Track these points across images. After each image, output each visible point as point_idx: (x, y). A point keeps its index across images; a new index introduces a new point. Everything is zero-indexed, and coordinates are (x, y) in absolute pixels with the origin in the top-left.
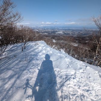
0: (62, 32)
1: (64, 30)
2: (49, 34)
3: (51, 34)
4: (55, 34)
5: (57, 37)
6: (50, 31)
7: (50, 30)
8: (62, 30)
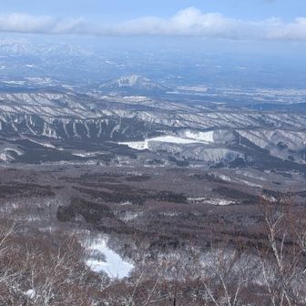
0: (207, 137)
1: (233, 105)
2: (33, 153)
3: (54, 156)
4: (121, 162)
5: (139, 199)
6: (49, 113)
7: (44, 107)
8: (209, 104)
